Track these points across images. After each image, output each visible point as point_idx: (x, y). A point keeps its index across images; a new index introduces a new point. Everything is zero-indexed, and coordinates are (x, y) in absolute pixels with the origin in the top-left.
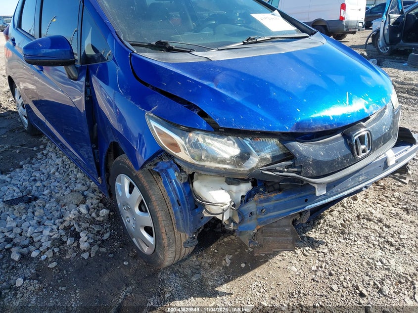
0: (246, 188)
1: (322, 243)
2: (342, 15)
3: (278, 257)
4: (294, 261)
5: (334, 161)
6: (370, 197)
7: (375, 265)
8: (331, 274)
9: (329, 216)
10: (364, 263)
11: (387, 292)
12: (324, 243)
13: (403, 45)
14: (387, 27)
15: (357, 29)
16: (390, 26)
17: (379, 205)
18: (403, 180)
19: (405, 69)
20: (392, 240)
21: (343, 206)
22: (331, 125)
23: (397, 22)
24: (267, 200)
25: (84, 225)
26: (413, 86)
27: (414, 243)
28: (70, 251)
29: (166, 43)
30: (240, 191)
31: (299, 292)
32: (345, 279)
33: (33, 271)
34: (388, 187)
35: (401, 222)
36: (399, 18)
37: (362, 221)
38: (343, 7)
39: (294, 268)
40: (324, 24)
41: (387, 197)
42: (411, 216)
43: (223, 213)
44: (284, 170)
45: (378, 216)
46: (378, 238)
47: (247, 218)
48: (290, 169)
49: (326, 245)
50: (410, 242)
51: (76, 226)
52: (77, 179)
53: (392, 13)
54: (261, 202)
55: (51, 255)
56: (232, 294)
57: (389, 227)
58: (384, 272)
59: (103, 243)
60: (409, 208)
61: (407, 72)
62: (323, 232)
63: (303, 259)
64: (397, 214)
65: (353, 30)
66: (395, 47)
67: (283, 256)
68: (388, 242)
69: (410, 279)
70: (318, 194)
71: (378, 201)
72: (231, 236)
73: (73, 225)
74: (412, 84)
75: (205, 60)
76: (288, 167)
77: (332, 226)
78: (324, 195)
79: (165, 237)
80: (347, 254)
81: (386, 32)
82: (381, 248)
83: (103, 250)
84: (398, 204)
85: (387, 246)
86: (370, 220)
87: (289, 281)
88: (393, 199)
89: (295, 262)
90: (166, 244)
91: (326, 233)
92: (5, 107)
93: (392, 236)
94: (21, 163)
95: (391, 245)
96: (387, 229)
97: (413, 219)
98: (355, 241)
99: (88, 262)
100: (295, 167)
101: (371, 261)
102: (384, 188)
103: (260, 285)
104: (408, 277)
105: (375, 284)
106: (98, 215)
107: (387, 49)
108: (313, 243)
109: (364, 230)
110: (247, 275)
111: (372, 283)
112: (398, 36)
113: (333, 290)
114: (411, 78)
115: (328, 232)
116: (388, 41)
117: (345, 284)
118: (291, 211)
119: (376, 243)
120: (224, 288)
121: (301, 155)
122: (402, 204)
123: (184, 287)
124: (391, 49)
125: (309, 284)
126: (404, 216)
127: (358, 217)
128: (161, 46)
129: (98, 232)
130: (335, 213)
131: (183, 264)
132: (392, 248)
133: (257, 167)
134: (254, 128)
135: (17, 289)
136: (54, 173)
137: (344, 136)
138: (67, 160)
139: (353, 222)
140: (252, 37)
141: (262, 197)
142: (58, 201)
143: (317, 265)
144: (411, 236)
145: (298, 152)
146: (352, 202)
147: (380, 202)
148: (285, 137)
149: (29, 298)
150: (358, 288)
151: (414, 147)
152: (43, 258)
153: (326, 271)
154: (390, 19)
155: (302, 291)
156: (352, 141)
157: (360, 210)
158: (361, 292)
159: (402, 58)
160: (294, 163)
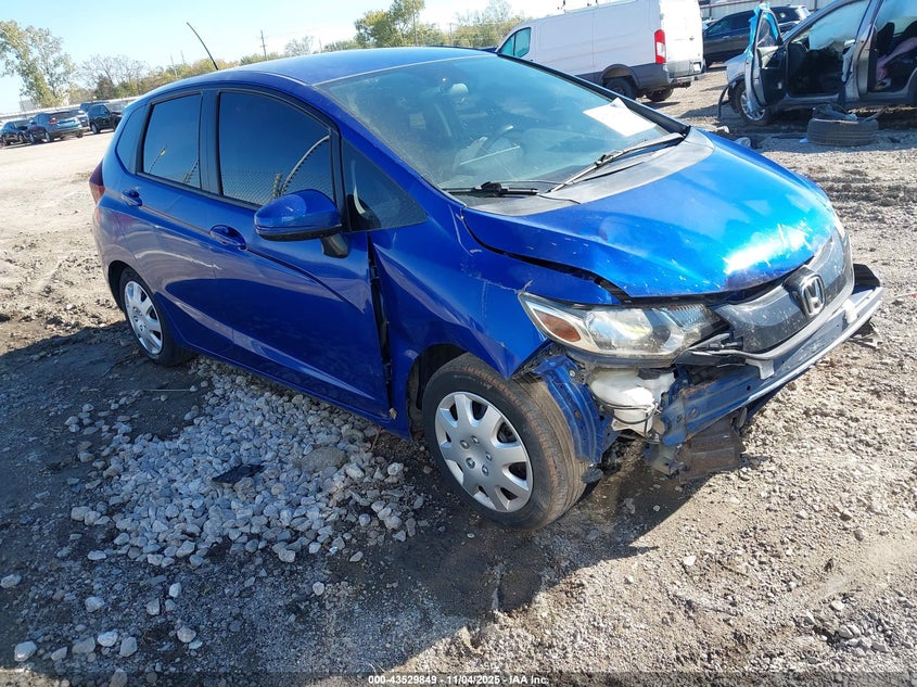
0: (667, 381)
1: (765, 459)
2: (660, 54)
3: (704, 490)
4: (731, 490)
5: (781, 325)
6: (814, 381)
7: (852, 475)
8: (791, 498)
9: (761, 419)
10: (834, 476)
11: (879, 508)
12: (766, 458)
13: (792, 102)
14: (757, 73)
15: (693, 78)
16: (762, 71)
17: (832, 392)
18: (868, 343)
19: (805, 150)
20: (868, 438)
21: (778, 401)
22: (770, 275)
23: (773, 62)
24: (698, 395)
25: (372, 494)
26: (830, 183)
27: (899, 437)
28: (372, 534)
29: (497, 185)
30: (660, 388)
31: (755, 528)
32: (814, 500)
33: (328, 572)
34: (839, 362)
35: (872, 411)
36: (776, 53)
37: (814, 418)
38: (659, 36)
39: (734, 499)
40: (626, 74)
41: (840, 378)
42: (884, 400)
43: (646, 421)
44: (720, 347)
45: (836, 407)
46: (845, 440)
47: (674, 424)
48: (728, 345)
49: (772, 461)
50: (893, 436)
51: (357, 497)
52: (309, 427)
53: (762, 45)
54: (691, 398)
55: (343, 545)
56: (657, 547)
57: (857, 420)
58: (867, 483)
59: (418, 514)
60: (879, 389)
61: (811, 155)
62: (759, 443)
63: (744, 484)
64: (864, 401)
65: (685, 80)
66: (776, 108)
67: (710, 486)
68: (861, 441)
69: (905, 485)
70: (763, 376)
71: (829, 386)
72: (619, 473)
73: (351, 498)
74: (827, 179)
75: (570, 204)
76: (724, 341)
77: (771, 433)
78: (771, 377)
79: (553, 471)
80: (806, 468)
81: (756, 82)
82: (854, 452)
83: (424, 523)
84: (860, 386)
85: (861, 447)
86: (826, 415)
87: (734, 518)
88: (851, 379)
89: (733, 491)
90: (556, 483)
91: (765, 444)
92: (73, 322)
93: (866, 433)
94: (188, 417)
95: (868, 445)
96: (856, 424)
97: (890, 404)
98: (812, 448)
99: (409, 545)
100: (733, 341)
101: (844, 471)
102: (832, 365)
103: (693, 529)
104: (903, 483)
105: (859, 501)
106: (387, 475)
107: (761, 113)
108: (752, 462)
109: (820, 431)
110: (668, 520)
111: (854, 499)
112: (780, 86)
113: (802, 518)
114: (821, 168)
115: (767, 442)
116: (762, 100)
117: (817, 508)
118: (731, 407)
119: (845, 446)
120: (642, 542)
121: (739, 322)
122: (867, 386)
123: (582, 550)
124: (769, 112)
125: (765, 517)
126: (875, 402)
127: (805, 413)
128: (491, 191)
129: (401, 499)
130: (768, 412)
131: (563, 521)
132: (870, 450)
133: (684, 348)
134: (675, 292)
135: (319, 599)
136: (261, 425)
137: (787, 287)
138: (274, 397)
139: (802, 422)
140: (607, 154)
141: (692, 390)
142: (298, 466)
143: (767, 489)
144: (893, 428)
145: (735, 318)
146: (790, 392)
147: (832, 387)
148: (713, 300)
149: (347, 607)
150: (836, 509)
151: (878, 290)
152: (332, 550)
153: (783, 495)
154: (760, 57)
155: (759, 527)
156: (799, 294)
157: (805, 403)
158: (842, 513)
159: (793, 127)
160: (732, 335)
